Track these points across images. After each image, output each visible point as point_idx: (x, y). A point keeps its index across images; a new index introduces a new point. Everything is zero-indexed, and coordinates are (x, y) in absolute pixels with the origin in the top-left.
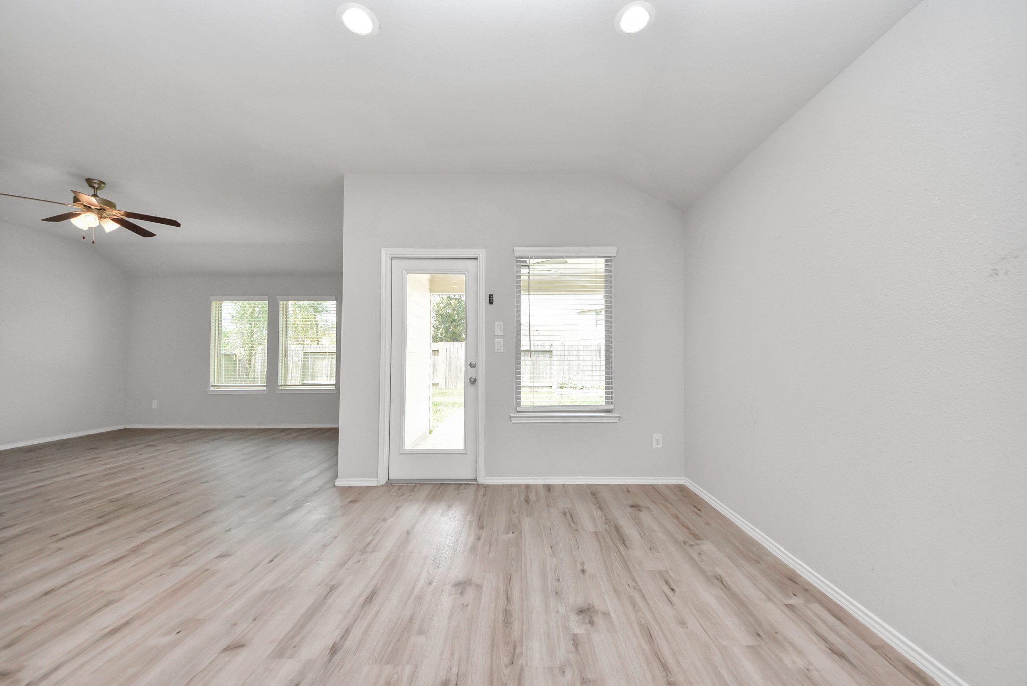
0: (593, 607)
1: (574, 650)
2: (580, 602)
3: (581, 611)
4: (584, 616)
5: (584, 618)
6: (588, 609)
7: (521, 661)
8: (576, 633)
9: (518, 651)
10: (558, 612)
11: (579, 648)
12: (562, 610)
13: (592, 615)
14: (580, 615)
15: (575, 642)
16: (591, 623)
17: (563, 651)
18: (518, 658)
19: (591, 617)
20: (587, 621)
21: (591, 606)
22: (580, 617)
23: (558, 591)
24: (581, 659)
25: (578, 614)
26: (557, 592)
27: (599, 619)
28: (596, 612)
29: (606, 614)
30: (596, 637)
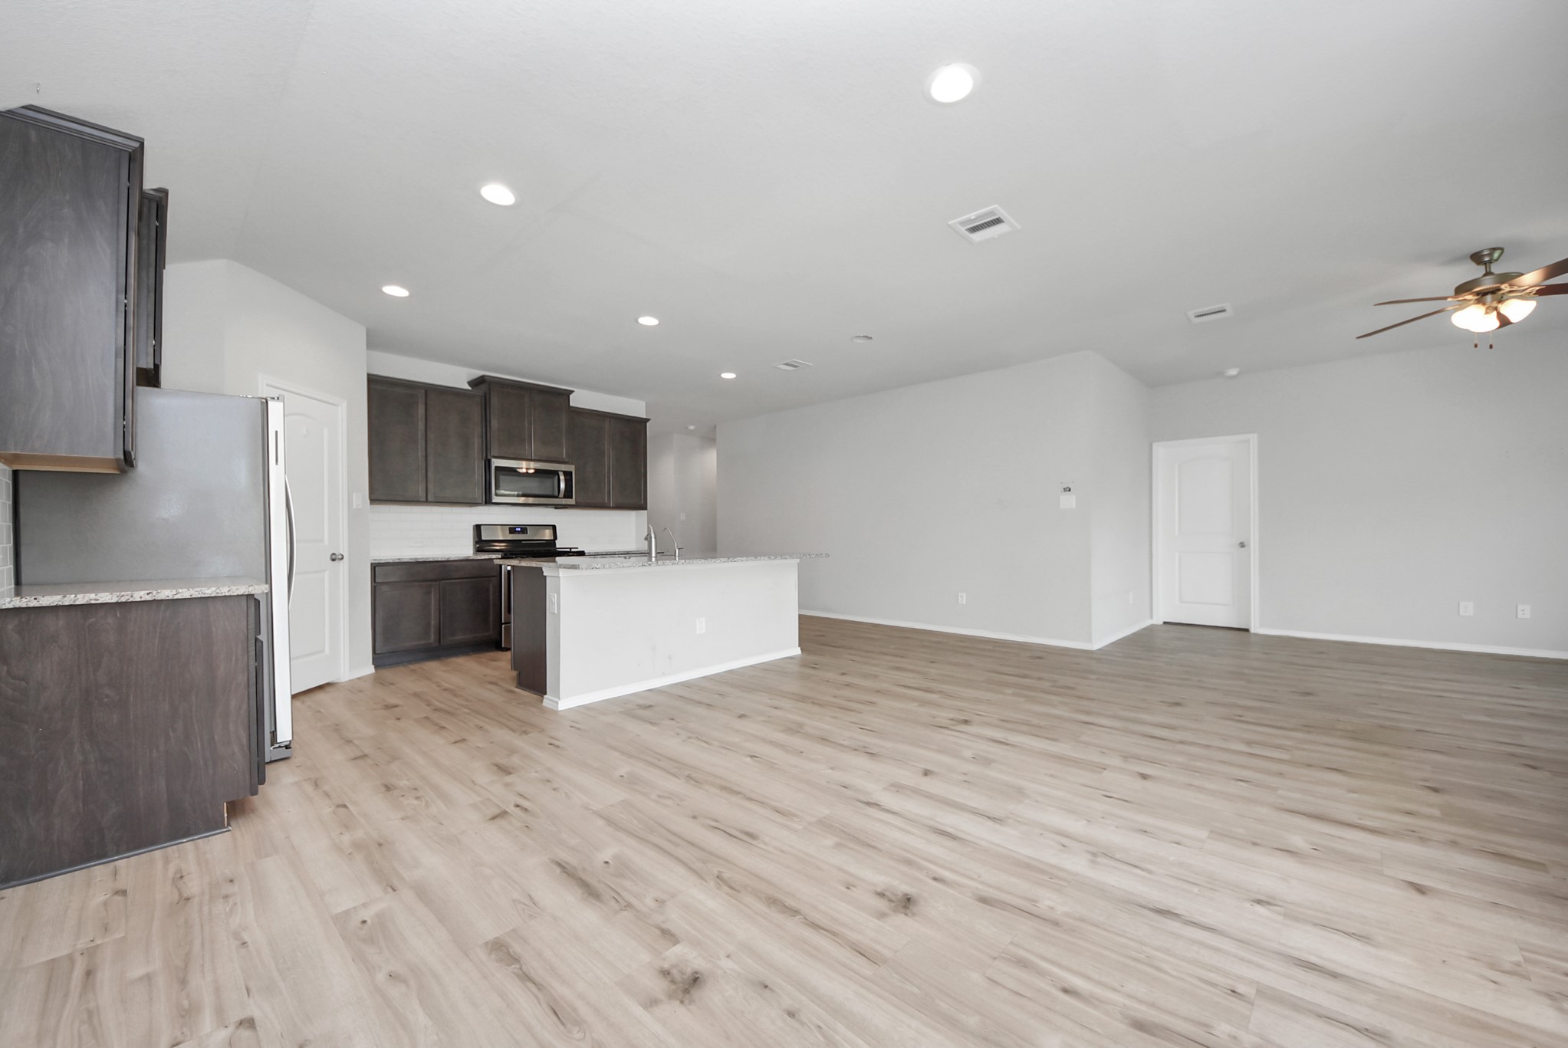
0: (682, 1002)
1: (664, 926)
2: (711, 995)
3: (695, 980)
4: (684, 977)
5: (683, 973)
6: (686, 991)
7: (712, 883)
8: (676, 946)
9: (726, 888)
10: (728, 956)
11: (658, 932)
12: (728, 965)
13: (673, 987)
14: (692, 974)
15: (669, 936)
16: (665, 973)
17: (674, 918)
18: (718, 883)
19: (673, 982)
20: (674, 971)
21: (687, 1002)
22: (689, 971)
23: (767, 990)
24: (647, 923)
25: (696, 973)
26: (766, 987)
27: (658, 986)
28: (671, 996)
29: (651, 1003)
30: (645, 957)
